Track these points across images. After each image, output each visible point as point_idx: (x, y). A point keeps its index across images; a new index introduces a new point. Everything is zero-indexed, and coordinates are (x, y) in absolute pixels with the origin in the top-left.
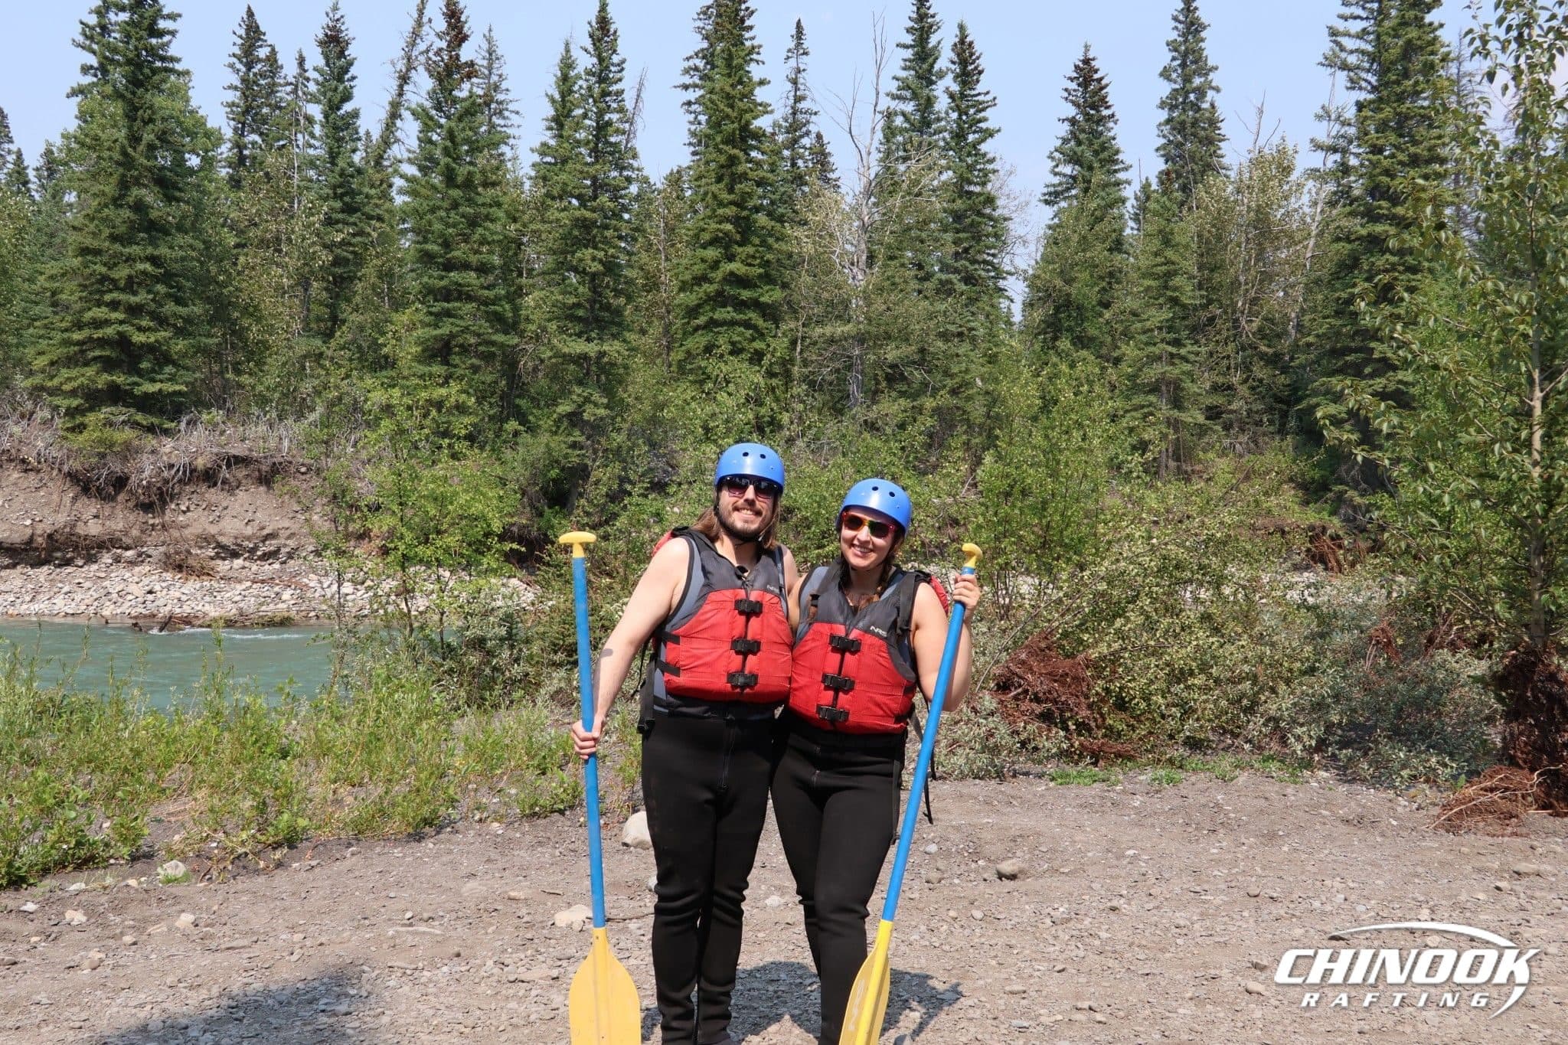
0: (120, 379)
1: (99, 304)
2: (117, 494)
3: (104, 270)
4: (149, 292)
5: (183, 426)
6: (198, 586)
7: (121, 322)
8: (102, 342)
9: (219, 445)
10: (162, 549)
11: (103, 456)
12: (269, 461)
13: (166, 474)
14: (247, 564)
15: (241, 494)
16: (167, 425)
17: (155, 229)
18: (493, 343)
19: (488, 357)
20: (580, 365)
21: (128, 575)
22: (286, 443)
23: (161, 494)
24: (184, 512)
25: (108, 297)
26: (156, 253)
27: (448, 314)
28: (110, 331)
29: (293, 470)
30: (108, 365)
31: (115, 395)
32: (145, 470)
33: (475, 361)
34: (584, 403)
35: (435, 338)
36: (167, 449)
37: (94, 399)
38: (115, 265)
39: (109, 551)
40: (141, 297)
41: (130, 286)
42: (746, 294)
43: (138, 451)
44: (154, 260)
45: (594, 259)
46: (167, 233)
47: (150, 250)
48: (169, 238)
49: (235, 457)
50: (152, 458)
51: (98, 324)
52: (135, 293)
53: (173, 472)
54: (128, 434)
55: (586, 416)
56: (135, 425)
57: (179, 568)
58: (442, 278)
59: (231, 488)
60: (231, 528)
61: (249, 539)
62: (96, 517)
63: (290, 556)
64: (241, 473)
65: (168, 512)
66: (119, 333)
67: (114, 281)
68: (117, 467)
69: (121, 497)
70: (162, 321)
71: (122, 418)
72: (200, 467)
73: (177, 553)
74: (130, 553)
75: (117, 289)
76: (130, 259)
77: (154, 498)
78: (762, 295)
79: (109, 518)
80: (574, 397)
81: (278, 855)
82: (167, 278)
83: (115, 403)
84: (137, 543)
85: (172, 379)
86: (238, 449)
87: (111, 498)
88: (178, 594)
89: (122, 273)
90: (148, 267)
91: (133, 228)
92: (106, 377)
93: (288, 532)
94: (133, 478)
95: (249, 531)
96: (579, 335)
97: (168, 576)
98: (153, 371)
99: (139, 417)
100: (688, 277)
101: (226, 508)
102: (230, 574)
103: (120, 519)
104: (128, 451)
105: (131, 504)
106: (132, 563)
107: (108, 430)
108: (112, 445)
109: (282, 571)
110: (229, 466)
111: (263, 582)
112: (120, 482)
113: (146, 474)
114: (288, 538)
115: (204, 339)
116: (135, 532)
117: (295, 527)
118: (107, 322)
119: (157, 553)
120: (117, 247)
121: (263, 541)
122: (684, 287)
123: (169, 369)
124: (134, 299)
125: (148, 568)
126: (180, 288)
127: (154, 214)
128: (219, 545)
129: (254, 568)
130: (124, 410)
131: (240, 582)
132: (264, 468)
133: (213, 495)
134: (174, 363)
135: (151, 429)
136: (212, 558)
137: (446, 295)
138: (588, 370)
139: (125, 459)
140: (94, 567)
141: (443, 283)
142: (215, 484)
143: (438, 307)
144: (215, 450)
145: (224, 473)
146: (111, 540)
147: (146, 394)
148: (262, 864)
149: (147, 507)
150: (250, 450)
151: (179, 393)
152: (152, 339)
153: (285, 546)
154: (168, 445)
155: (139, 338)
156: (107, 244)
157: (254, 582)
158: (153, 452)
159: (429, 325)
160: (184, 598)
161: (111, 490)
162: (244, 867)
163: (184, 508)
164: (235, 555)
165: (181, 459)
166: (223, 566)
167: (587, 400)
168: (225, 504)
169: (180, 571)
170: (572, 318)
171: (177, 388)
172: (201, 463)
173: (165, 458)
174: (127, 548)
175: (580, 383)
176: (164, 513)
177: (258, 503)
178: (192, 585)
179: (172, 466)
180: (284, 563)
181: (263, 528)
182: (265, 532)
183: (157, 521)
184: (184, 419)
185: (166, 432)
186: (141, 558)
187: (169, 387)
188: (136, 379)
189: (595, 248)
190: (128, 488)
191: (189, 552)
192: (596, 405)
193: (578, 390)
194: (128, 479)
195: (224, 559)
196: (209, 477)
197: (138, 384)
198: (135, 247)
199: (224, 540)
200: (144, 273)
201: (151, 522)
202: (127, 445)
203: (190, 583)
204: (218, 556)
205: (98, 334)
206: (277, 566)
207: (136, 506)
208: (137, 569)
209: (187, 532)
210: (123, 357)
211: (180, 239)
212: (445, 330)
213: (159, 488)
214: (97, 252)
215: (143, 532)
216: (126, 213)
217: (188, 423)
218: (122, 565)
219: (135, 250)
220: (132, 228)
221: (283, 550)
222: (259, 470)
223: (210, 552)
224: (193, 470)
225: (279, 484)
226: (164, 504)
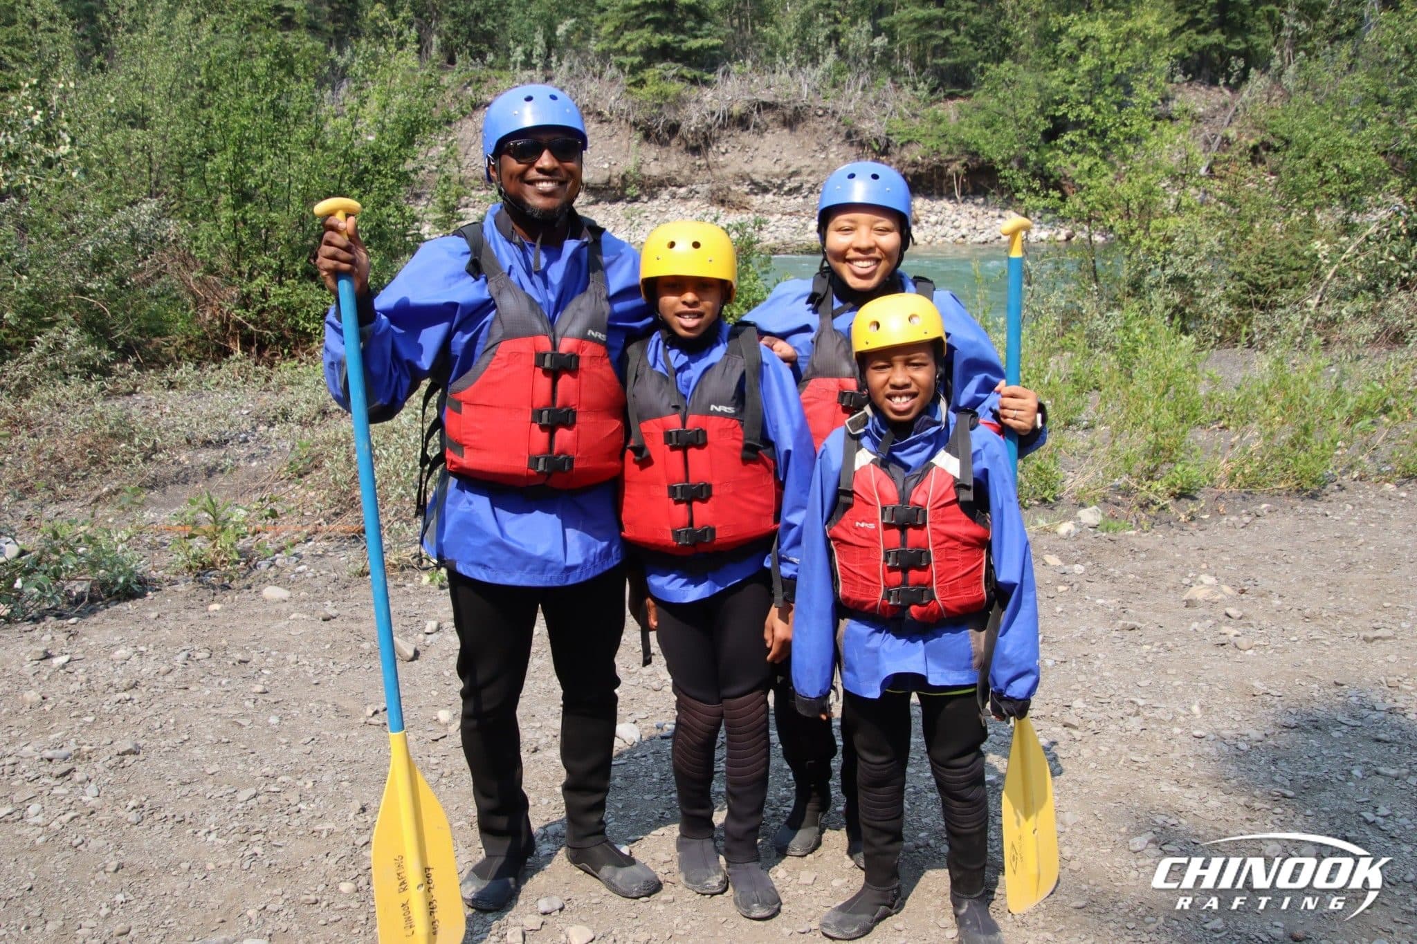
0: (669, 38)
2: (671, 139)
5: (719, 77)
6: (738, 218)
9: (749, 93)
10: (707, 186)
11: (660, 106)
12: (792, 106)
13: (709, 121)
14: (776, 198)
15: (768, 136)
16: (707, 77)
21: (682, 209)
22: (805, 89)
23: (706, 138)
24: (723, 154)
29: (812, 113)
30: (660, 26)
31: (666, 53)
32: (692, 118)
36: (708, 98)
37: (650, 57)
39: (666, 188)
43: (686, 101)
49: (764, 103)
50: (697, 107)
53: (714, 118)
54: (678, 86)
56: (682, 78)
57: (722, 202)
59: (760, 130)
60: (762, 167)
61: (777, 176)
62: (656, 159)
63: (811, 192)
64: (768, 117)
65: (710, 154)
68: (671, 116)
69: (674, 142)
71: (672, 72)
72: (736, 113)
73: (719, 190)
74: (683, 191)
77: (701, 142)
79: (666, 160)
83: (666, 60)
84: (689, 181)
85: (710, 35)
86: (766, 96)
87: (664, 143)
92: (658, 37)
93: (810, 170)
94: (684, 125)
95: (777, 169)
97: (714, 209)
98: (695, 28)
99: (685, 71)
101: (757, 149)
102: (764, 208)
103: (672, 161)
104: (679, 102)
105: (682, 147)
106: (685, 199)
107: (663, 84)
108: (666, 97)
109: (806, 204)
110: (759, 111)
111: (791, 214)
112: (674, 129)
113: (694, 121)
114: (810, 175)
116: (686, 172)
117: (814, 165)
119: (704, 189)
121: (789, 178)
123: (707, 26)
125: (697, 203)
128: (753, 183)
129: (782, 202)
130: (673, 65)
131: (772, 214)
132: (788, 112)
133: (747, 137)
134: (711, 20)
135: (694, 81)
136: (747, 194)
139: (676, 109)
140: (656, 202)
142: (748, 128)
144: (747, 97)
145: (756, 118)
146: (668, 179)
147: (691, 49)
149: (695, 150)
150: (776, 96)
151: (715, 47)
153: (807, 182)
154: (708, 94)
157: (784, 214)
158: (697, 101)
161: (667, 136)
163: (723, 150)
164: (765, 190)
165: (720, 108)
166: (756, 200)
168: (756, 146)
169: (724, 206)
171: (714, 42)
172: (737, 109)
173: (707, 106)
174: (680, 186)
176: (708, 155)
177: (784, 143)
179: (713, 113)
180: (805, 197)
181: (788, 167)
182: (791, 170)
183: (703, 162)
184: (720, 71)
185: (707, 83)
186: (693, 194)
187: (709, 42)
188: (682, 37)
190: (680, 133)
191: (729, 189)
194: (679, 126)
195: (756, 194)
196: (742, 122)
197: (682, 41)
199: (757, 178)
201: (698, 163)
202: (678, 95)
203: (733, 216)
204: (751, 192)
206: (800, 200)
207: (686, 149)
208: (690, 204)
209: (726, 171)
210: (671, 18)
213: (704, 133)
215: (692, 172)
217: (723, 75)
218: (676, 201)
221: (806, 186)
222: (784, 115)
223: (746, 189)
224: (730, 116)
225: (800, 126)
226: (708, 145)
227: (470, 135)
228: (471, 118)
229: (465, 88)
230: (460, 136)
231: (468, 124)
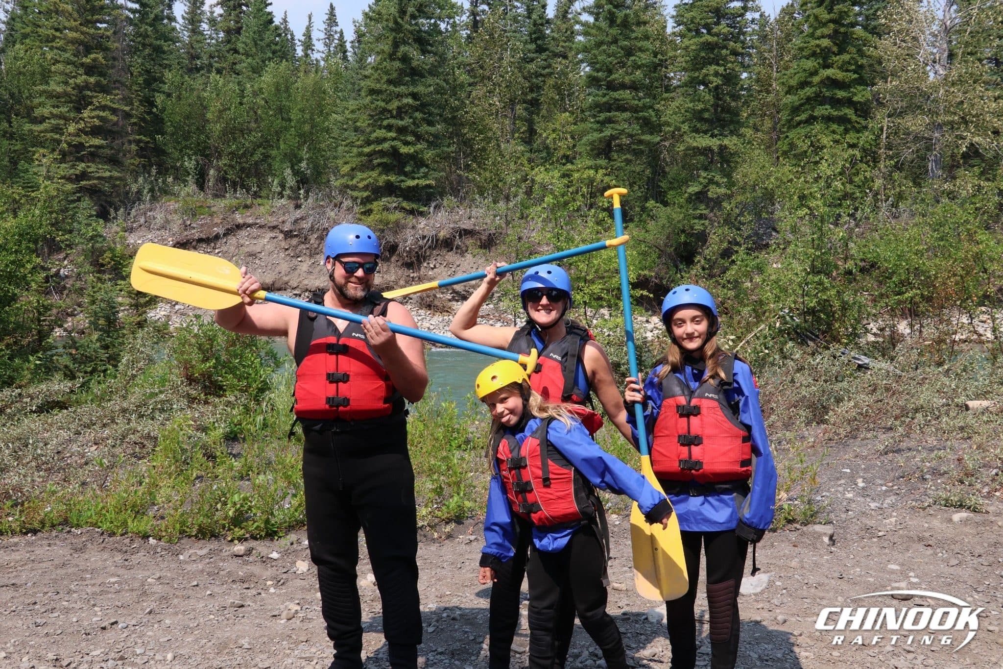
0: (393, 178)
1: (380, 127)
2: (391, 257)
3: (383, 104)
4: (410, 118)
5: (432, 209)
6: (440, 319)
7: (394, 139)
8: (382, 153)
9: (454, 222)
11: (383, 231)
12: (487, 233)
13: (421, 243)
15: (469, 256)
16: (422, 209)
17: (416, 74)
18: (641, 142)
19: (637, 153)
20: (706, 155)
22: (497, 220)
23: (418, 256)
24: (432, 269)
25: (385, 123)
26: (415, 90)
27: (610, 121)
28: (386, 146)
29: (502, 239)
30: (386, 169)
31: (390, 189)
32: (408, 240)
33: (628, 156)
34: (708, 184)
35: (600, 140)
36: (422, 226)
37: (377, 192)
38: (390, 100)
40: (406, 122)
41: (400, 112)
42: (841, 94)
43: (404, 227)
44: (414, 96)
45: (716, 74)
46: (423, 76)
47: (411, 89)
48: (423, 80)
49: (465, 230)
50: (413, 232)
51: (380, 141)
52: (402, 119)
53: (425, 241)
54: (398, 215)
55: (710, 194)
56: (403, 209)
57: (429, 307)
58: (604, 95)
59: (462, 252)
63: (500, 299)
64: (469, 241)
65: (422, 269)
66: (392, 147)
67: (390, 111)
68: (391, 239)
69: (394, 259)
70: (419, 138)
71: (394, 205)
72: (441, 238)
73: (428, 297)
75: (392, 117)
76: (399, 96)
77: (414, 259)
78: (855, 94)
79: (387, 272)
80: (701, 179)
81: (448, 529)
82: (422, 108)
83: (390, 195)
85: (425, 176)
86: (466, 225)
87: (387, 259)
88: (428, 325)
89: (394, 105)
90: (410, 100)
91: (402, 72)
92: (384, 177)
94: (401, 245)
96: (705, 132)
97: (422, 312)
98: (413, 172)
99: (405, 204)
100: (793, 82)
101: (458, 266)
103: (392, 273)
104: (398, 227)
105: (399, 263)
107: (385, 213)
108: (388, 223)
109: (495, 309)
110: (460, 236)
112: (393, 249)
113: (409, 242)
115: (446, 149)
116: (402, 282)
118: (385, 140)
119: (415, 296)
120: (392, 88)
122: (790, 91)
123: (424, 170)
124: (401, 123)
125: (410, 307)
126: (430, 114)
127: (415, 63)
128: (454, 292)
130: (396, 199)
132: (484, 237)
133: (451, 257)
134: (427, 166)
135: (412, 212)
136: (450, 300)
137: (608, 107)
138: (712, 159)
139: (396, 233)
141: (604, 100)
142: (452, 249)
143: (602, 116)
144: (452, 226)
145: (458, 242)
146: (387, 288)
147: (409, 187)
148: (436, 535)
149: (409, 265)
150: (474, 225)
151: (429, 186)
152: (412, 150)
154: (422, 222)
155: (404, 150)
156: (385, 86)
158: (413, 227)
159: (596, 130)
160: (432, 327)
161: (387, 254)
162: (425, 536)
163: (432, 266)
165: (430, 232)
167: (711, 181)
168: (458, 263)
169: (430, 309)
170: (702, 120)
171: (428, 182)
172: (442, 234)
173: (420, 232)
175: (706, 169)
176: (420, 270)
177: (480, 260)
178: (437, 319)
179: (424, 237)
180: (496, 304)
183: (415, 275)
184: (433, 204)
185: (422, 214)
186: (406, 300)
187: (423, 182)
188: (403, 178)
189: (718, 64)
190: (397, 252)
191: (435, 296)
192: (718, 184)
193: (703, 174)
194: (397, 246)
195: (457, 301)
196: (447, 244)
197: (403, 181)
198: (402, 87)
199: (457, 288)
200: (408, 104)
201: (412, 275)
202: (397, 223)
203: (436, 318)
204: (453, 299)
205: (379, 148)
206: (491, 306)
207: (402, 265)
210: (395, 163)
211: (430, 80)
212: (608, 132)
213: (417, 253)
214: (378, 92)
215: (407, 282)
216: (397, 64)
217: (435, 208)
219: (402, 89)
220: (400, 74)
222: (480, 239)
223: (449, 297)
224: (437, 240)
225: (493, 248)
226: (420, 263)
227: (232, 248)
228: (234, 235)
229: (233, 212)
230: (224, 248)
231: (232, 240)
